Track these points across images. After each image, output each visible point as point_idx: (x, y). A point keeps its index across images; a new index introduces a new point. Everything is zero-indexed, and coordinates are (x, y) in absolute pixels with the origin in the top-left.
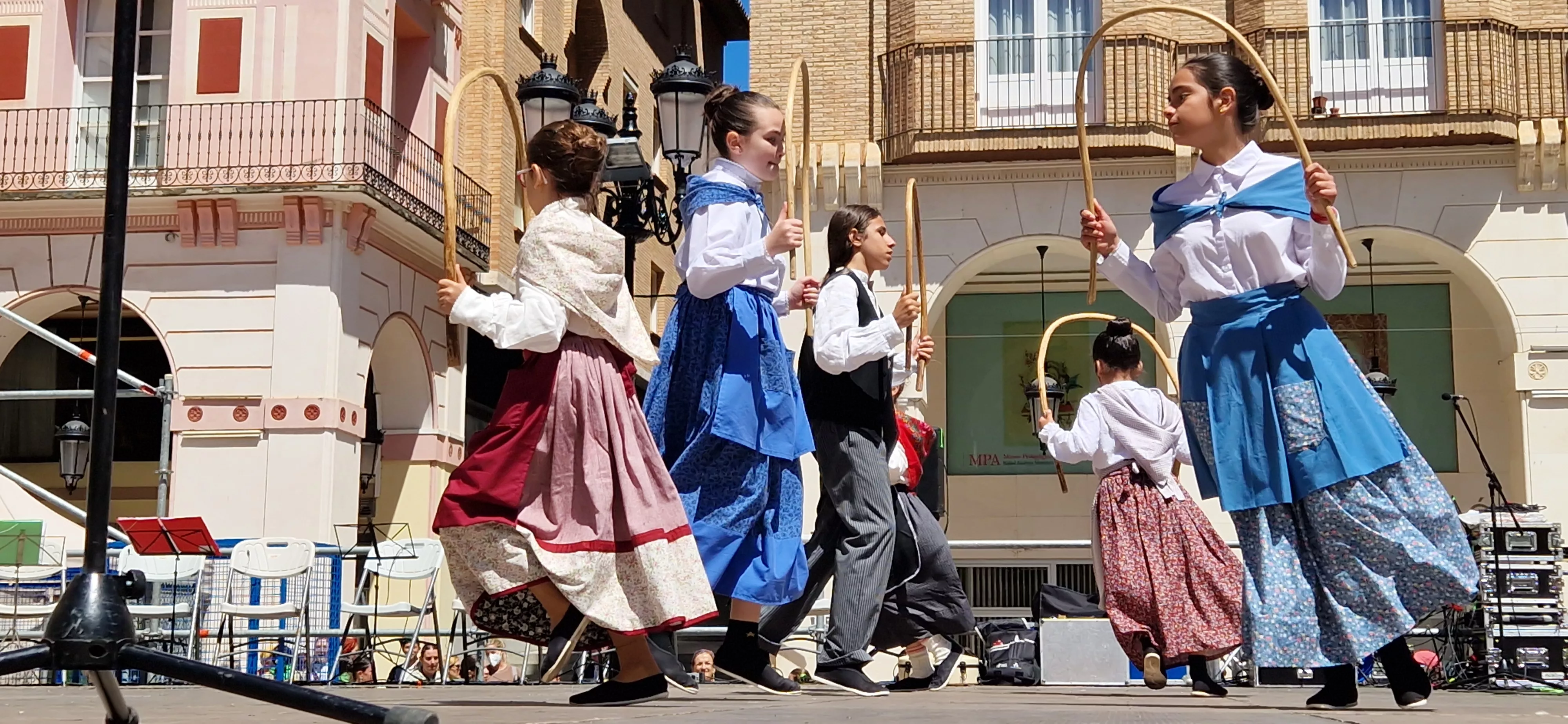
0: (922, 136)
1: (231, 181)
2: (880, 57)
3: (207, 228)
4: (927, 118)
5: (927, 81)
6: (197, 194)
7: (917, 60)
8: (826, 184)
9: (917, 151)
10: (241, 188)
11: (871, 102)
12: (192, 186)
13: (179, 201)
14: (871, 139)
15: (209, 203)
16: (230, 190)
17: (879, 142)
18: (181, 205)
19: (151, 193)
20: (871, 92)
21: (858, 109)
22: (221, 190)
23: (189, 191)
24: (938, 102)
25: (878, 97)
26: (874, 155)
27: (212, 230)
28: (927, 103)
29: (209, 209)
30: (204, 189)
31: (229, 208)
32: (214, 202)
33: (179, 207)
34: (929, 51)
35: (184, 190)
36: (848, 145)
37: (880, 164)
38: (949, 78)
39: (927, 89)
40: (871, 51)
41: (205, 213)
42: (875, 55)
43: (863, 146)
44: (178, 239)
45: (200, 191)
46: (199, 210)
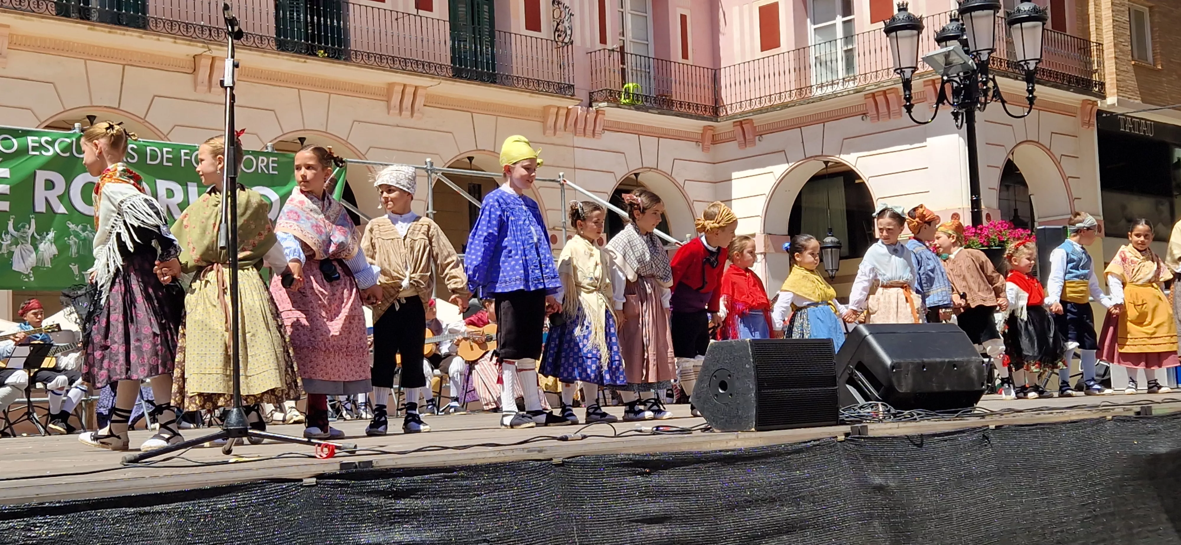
1: (890, 77)
3: (883, 109)
6: (873, 89)
10: (895, 81)
12: (868, 85)
13: (865, 95)
15: (882, 93)
16: (890, 83)
18: (866, 97)
19: (847, 93)
22: (885, 84)
23: (867, 88)
27: (886, 110)
29: (882, 97)
30: (876, 85)
31: (893, 95)
32: (884, 92)
33: (866, 98)
35: (864, 88)
41: (880, 99)
44: (869, 118)
45: (873, 87)
46: (876, 98)
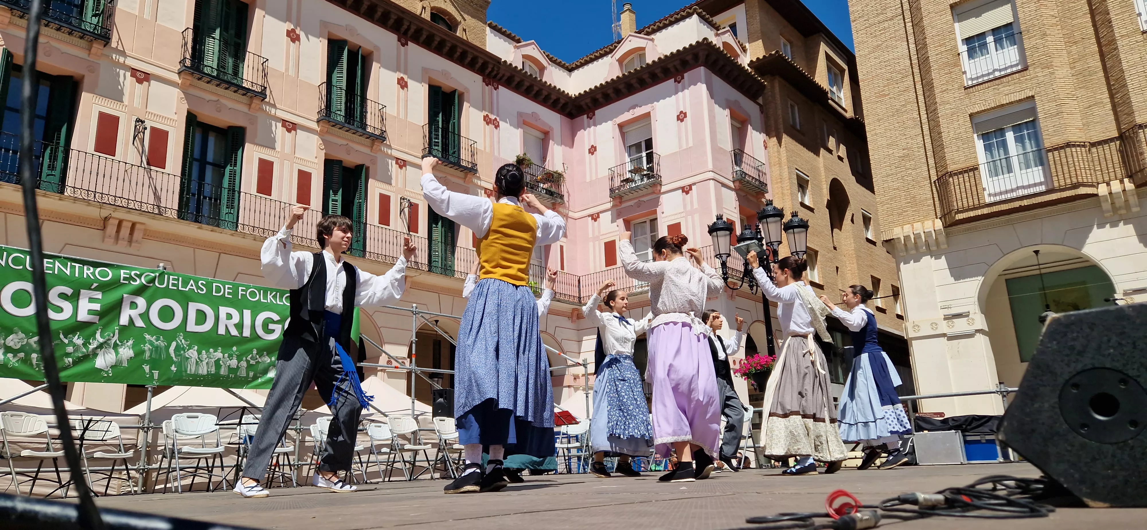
0: (959, 212)
2: (935, 182)
4: (960, 204)
5: (957, 187)
7: (951, 179)
8: (918, 241)
9: (957, 219)
11: (934, 202)
14: (937, 218)
17: (940, 218)
20: (933, 198)
21: (928, 206)
24: (964, 195)
25: (936, 199)
26: (939, 224)
28: (959, 197)
34: (955, 174)
36: (926, 222)
37: (942, 228)
38: (967, 184)
39: (958, 191)
40: (930, 180)
42: (932, 181)
43: (934, 221)
